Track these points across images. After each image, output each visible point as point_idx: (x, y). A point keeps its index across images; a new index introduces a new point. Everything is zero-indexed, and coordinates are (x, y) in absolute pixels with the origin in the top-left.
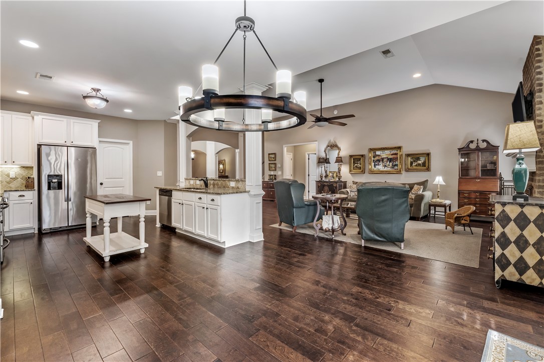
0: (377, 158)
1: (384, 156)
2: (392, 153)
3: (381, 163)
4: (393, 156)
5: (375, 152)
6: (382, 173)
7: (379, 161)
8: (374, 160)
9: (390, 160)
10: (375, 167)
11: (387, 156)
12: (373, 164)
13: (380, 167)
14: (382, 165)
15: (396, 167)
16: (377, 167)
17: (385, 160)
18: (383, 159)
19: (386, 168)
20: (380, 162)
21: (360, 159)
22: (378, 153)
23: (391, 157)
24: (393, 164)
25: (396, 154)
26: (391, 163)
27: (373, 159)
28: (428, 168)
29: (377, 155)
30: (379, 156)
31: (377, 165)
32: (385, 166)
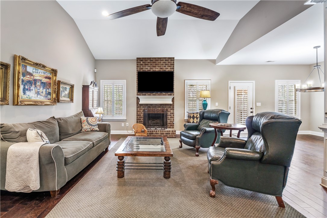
0: (27, 78)
1: (37, 76)
2: (45, 75)
3: (33, 87)
4: (47, 80)
5: (26, 66)
6: (36, 104)
7: (30, 82)
8: (23, 81)
9: (44, 84)
10: (24, 93)
11: (40, 78)
13: (32, 95)
14: (34, 90)
16: (28, 93)
17: (38, 84)
18: (35, 81)
19: (39, 96)
20: (31, 85)
22: (30, 69)
23: (44, 80)
24: (46, 91)
25: (49, 78)
26: (45, 90)
27: (21, 77)
28: (72, 100)
29: (28, 72)
30: (31, 74)
31: (27, 90)
32: (38, 93)
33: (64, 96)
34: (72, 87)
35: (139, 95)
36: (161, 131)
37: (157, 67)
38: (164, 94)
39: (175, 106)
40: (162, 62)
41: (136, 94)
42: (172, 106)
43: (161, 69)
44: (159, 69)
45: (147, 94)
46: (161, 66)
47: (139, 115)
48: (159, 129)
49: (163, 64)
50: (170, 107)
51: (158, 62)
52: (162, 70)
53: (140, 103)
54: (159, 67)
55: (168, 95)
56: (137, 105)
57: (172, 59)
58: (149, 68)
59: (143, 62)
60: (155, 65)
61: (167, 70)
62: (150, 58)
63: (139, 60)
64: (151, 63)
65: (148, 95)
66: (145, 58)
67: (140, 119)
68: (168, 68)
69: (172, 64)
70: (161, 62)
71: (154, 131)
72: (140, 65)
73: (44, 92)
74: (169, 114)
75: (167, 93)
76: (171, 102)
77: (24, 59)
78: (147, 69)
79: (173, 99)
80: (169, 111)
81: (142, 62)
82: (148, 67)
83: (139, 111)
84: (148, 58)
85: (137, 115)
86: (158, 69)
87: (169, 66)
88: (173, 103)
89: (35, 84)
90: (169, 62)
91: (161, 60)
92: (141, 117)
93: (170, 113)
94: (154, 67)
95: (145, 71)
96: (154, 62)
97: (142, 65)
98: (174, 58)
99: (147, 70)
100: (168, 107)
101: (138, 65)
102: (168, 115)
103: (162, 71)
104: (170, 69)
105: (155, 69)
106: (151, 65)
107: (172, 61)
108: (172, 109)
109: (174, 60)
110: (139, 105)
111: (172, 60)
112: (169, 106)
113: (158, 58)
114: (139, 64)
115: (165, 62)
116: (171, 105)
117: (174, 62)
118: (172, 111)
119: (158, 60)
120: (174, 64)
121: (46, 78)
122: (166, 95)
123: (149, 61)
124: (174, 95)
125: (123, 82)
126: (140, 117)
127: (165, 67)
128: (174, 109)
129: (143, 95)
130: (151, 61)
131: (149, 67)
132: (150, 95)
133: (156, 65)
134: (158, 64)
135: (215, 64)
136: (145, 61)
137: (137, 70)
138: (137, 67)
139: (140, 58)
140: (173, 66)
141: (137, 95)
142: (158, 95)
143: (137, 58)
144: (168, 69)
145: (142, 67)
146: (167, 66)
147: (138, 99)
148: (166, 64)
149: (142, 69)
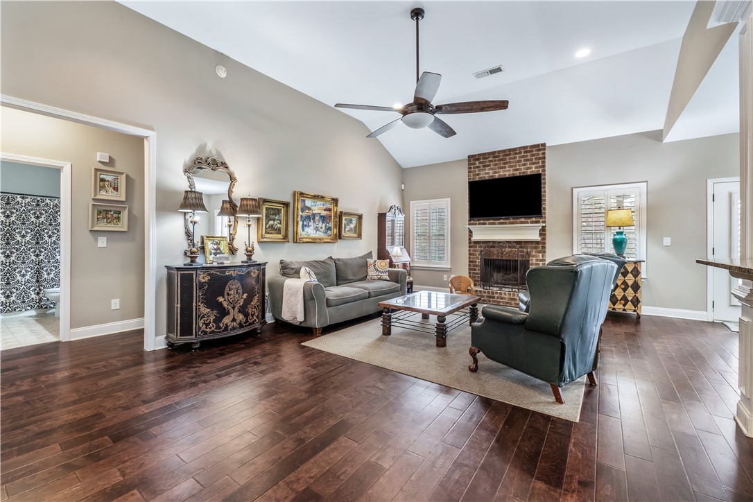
0: (306, 213)
1: (316, 210)
2: (325, 207)
3: (311, 223)
4: (327, 213)
5: (304, 201)
6: (314, 241)
7: (308, 218)
8: (302, 217)
9: (323, 218)
10: (303, 230)
11: (319, 212)
12: (300, 223)
13: (310, 232)
14: (312, 226)
15: (329, 232)
16: (306, 229)
17: (317, 218)
18: (314, 215)
19: (318, 232)
20: (310, 221)
21: (278, 212)
22: (308, 203)
23: (324, 213)
24: (326, 226)
25: (329, 210)
26: (324, 225)
27: (300, 213)
28: (360, 236)
29: (306, 207)
30: (309, 209)
31: (306, 226)
32: (317, 229)
33: (348, 231)
34: (360, 217)
35: (473, 224)
36: (510, 295)
37: (507, 169)
38: (523, 220)
39: (547, 246)
40: (518, 156)
41: (468, 222)
42: (540, 246)
43: (517, 170)
44: (512, 172)
45: (487, 222)
46: (515, 166)
47: (472, 262)
48: (507, 290)
49: (520, 161)
50: (536, 248)
51: (510, 159)
52: (517, 173)
53: (474, 239)
54: (512, 166)
55: (532, 222)
56: (470, 243)
57: (541, 147)
58: (491, 171)
59: (480, 163)
60: (504, 164)
61: (529, 172)
62: (493, 153)
63: (472, 159)
64: (495, 161)
65: (490, 224)
66: (484, 154)
67: (475, 270)
68: (530, 168)
69: (540, 158)
70: (515, 158)
71: (497, 293)
72: (474, 168)
73: (324, 228)
74: (534, 261)
75: (530, 218)
76: (537, 237)
77: (302, 194)
78: (487, 174)
79: (543, 230)
80: (533, 256)
81: (477, 162)
82: (489, 169)
83: (472, 254)
84: (489, 154)
85: (470, 262)
86: (509, 171)
87: (534, 164)
88: (544, 239)
89: (314, 218)
90: (533, 155)
91: (516, 154)
92: (476, 266)
93: (537, 260)
94: (502, 168)
95: (483, 179)
96: (502, 160)
97: (478, 167)
98: (544, 145)
99: (487, 176)
100: (532, 248)
101: (471, 168)
102: (532, 264)
103: (518, 175)
104: (536, 168)
105: (504, 171)
106: (496, 165)
107: (540, 152)
108: (540, 252)
109: (544, 149)
110: (473, 244)
111: (540, 150)
112: (534, 245)
113: (510, 150)
114: (472, 166)
115: (524, 157)
116: (537, 243)
117: (544, 154)
118: (541, 255)
119: (510, 155)
120: (544, 158)
121: (326, 210)
122: (527, 223)
123: (491, 159)
124: (544, 222)
125: (445, 203)
126: (474, 266)
127: (524, 165)
128: (545, 252)
129: (479, 224)
130: (495, 157)
131: (492, 169)
132: (493, 224)
133: (507, 163)
134: (510, 162)
135: (661, 140)
136: (484, 158)
137: (469, 179)
138: (469, 172)
139: (475, 155)
140: (544, 162)
141: (469, 224)
142: (510, 223)
143: (469, 156)
144: (532, 170)
145: (477, 172)
146: (528, 163)
147: (470, 232)
148: (527, 160)
149: (478, 175)
